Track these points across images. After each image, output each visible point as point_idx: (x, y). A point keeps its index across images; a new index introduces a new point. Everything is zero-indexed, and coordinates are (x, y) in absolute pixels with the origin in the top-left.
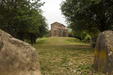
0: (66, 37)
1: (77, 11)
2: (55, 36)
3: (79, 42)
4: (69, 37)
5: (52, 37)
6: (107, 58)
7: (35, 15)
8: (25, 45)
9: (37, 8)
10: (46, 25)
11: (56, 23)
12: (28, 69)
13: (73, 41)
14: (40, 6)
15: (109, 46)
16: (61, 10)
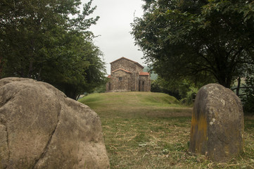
0: (147, 91)
1: (166, 40)
2: (120, 90)
3: (175, 102)
4: (152, 91)
5: (113, 92)
6: (208, 130)
7: (78, 45)
8: (82, 108)
9: (82, 29)
10: (101, 65)
11: (122, 61)
12: (89, 140)
13: (161, 101)
14: (89, 25)
15: (212, 110)
16: (133, 36)
